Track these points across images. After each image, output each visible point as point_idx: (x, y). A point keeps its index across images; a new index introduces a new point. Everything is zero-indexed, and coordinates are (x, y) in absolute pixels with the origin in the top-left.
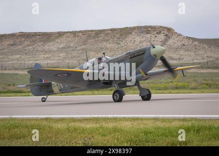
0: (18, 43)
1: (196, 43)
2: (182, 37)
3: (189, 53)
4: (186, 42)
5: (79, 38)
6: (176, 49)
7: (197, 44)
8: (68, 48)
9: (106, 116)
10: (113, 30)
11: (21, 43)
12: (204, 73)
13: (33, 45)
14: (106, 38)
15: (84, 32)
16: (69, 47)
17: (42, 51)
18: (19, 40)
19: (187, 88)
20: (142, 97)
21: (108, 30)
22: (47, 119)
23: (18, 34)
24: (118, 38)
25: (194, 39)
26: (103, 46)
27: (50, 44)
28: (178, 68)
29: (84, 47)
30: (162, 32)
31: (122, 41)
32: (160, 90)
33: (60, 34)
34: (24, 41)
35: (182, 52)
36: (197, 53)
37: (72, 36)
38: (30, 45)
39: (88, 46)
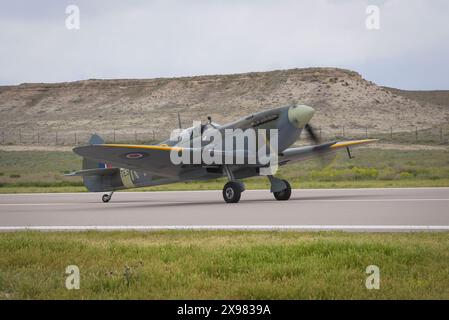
0: (87, 99)
1: (399, 98)
2: (374, 88)
3: (386, 115)
4: (381, 96)
5: (193, 89)
6: (365, 109)
7: (401, 101)
8: (173, 107)
9: (191, 227)
10: (252, 75)
11: (91, 99)
12: (410, 151)
13: (112, 102)
14: (241, 89)
15: (201, 80)
16: (175, 105)
17: (128, 112)
18: (88, 93)
19: (375, 178)
20: (275, 194)
21: (244, 75)
22: (89, 233)
23: (86, 83)
24: (263, 90)
25: (396, 92)
26: (235, 104)
27: (143, 100)
28: (339, 144)
29: (202, 104)
30: (340, 79)
31: (268, 95)
32: (327, 181)
33: (160, 83)
34: (97, 95)
35: (374, 114)
36: (400, 116)
37: (181, 85)
38: (107, 102)
39: (208, 104)
